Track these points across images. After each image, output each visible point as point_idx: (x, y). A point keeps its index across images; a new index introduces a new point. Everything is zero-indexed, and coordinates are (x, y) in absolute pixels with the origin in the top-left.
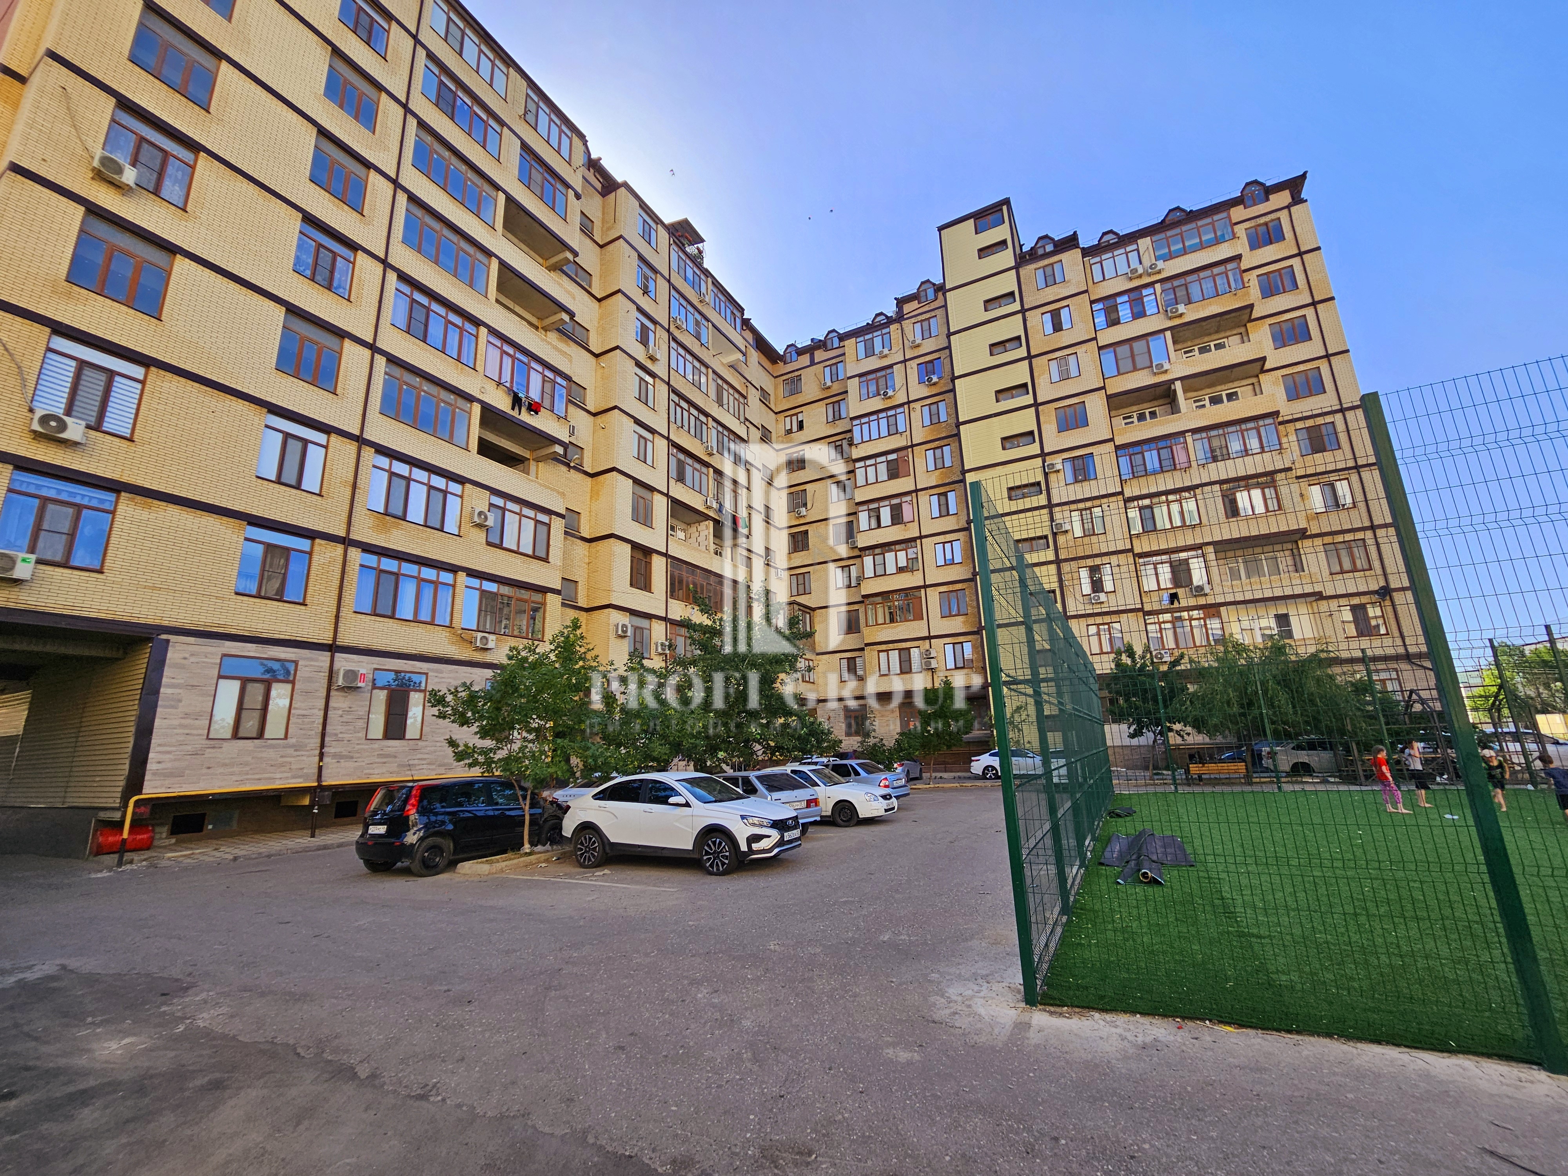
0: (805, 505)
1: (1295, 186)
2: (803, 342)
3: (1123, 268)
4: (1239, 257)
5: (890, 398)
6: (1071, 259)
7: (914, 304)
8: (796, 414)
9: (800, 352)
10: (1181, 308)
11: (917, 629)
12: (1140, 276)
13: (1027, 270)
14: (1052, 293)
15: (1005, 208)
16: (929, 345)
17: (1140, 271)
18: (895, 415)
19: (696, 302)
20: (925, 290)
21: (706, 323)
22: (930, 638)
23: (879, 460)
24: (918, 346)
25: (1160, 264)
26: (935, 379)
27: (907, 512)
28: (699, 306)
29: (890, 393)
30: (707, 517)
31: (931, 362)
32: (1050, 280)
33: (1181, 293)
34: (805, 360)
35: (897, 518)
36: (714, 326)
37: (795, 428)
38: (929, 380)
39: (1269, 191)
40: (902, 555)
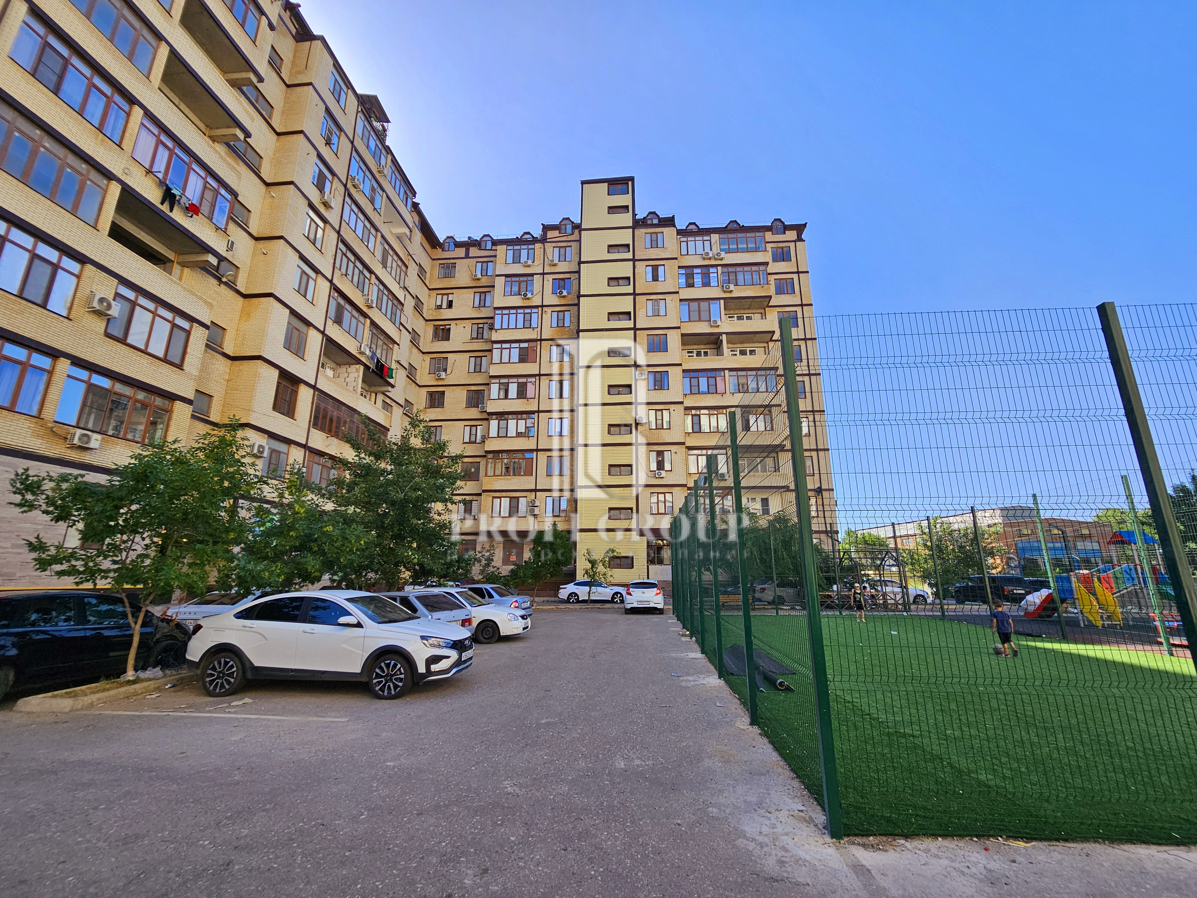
0: (445, 370)
1: (800, 228)
2: (461, 238)
3: (700, 251)
4: (767, 264)
5: (528, 299)
6: (669, 233)
7: (556, 233)
8: (448, 294)
9: (458, 245)
10: (732, 287)
11: (527, 482)
12: (710, 259)
13: (640, 232)
14: (654, 253)
15: (630, 183)
16: (563, 267)
17: (711, 255)
18: (531, 313)
19: (374, 170)
20: (566, 225)
21: (381, 192)
22: (536, 490)
23: (513, 345)
24: (555, 265)
25: (723, 254)
26: (565, 293)
27: (530, 390)
28: (377, 175)
29: (529, 295)
30: (359, 362)
31: (563, 279)
32: (654, 245)
33: (732, 277)
34: (461, 252)
35: (522, 393)
36: (388, 197)
37: (444, 306)
38: (561, 293)
39: (787, 228)
40: (522, 423)
